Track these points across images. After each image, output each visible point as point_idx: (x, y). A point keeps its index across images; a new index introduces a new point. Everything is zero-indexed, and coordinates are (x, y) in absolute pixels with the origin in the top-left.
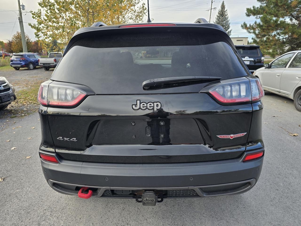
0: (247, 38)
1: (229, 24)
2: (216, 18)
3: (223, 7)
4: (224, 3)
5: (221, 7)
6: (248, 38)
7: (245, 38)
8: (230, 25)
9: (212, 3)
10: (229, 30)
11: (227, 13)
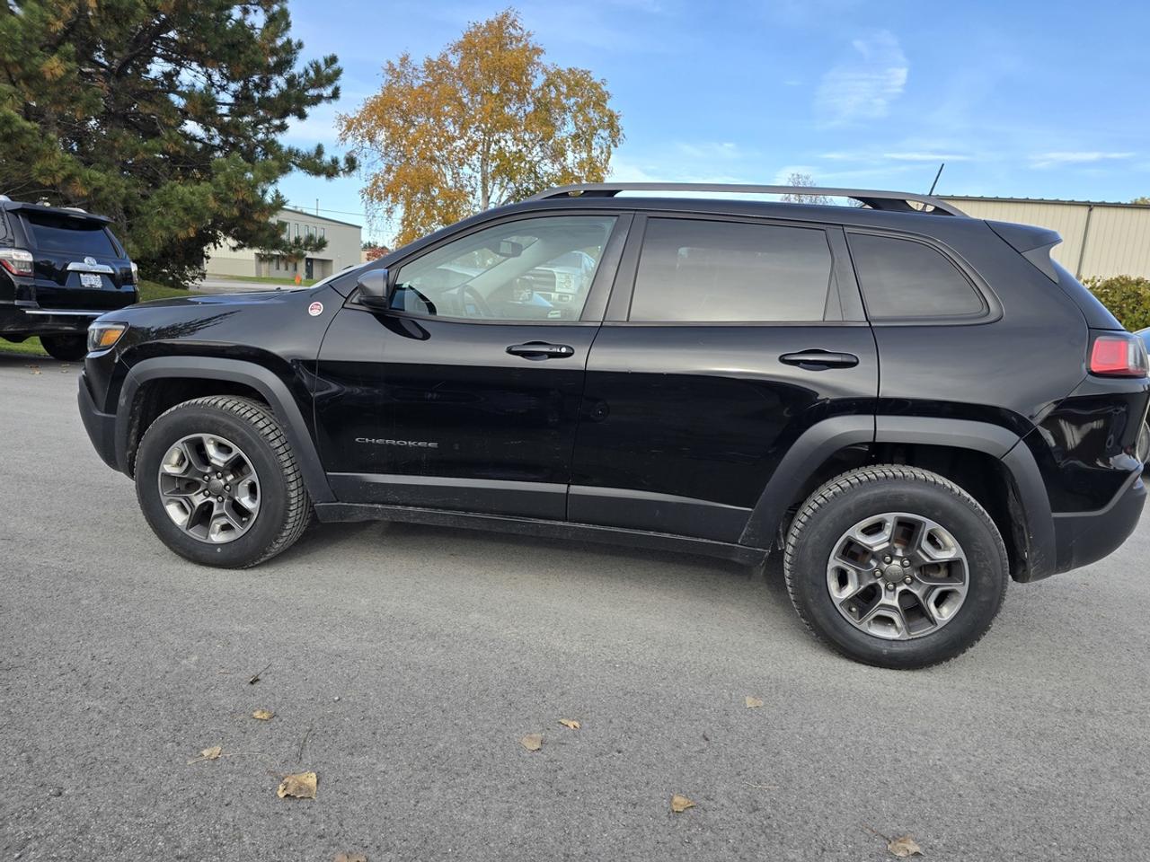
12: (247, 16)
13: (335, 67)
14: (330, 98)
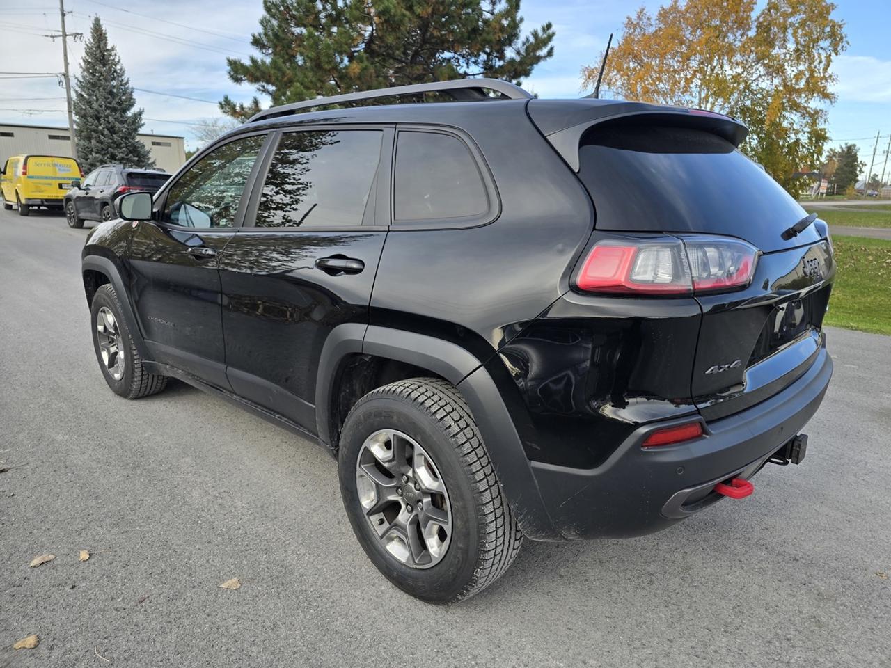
0: (180, 138)
1: (132, 92)
2: (81, 67)
3: (101, 35)
4: (101, 22)
5: (92, 33)
6: (183, 138)
7: (176, 138)
8: (135, 96)
9: (63, 15)
10: (134, 110)
11: (117, 57)
12: (495, 7)
13: (550, 31)
14: (546, 56)
